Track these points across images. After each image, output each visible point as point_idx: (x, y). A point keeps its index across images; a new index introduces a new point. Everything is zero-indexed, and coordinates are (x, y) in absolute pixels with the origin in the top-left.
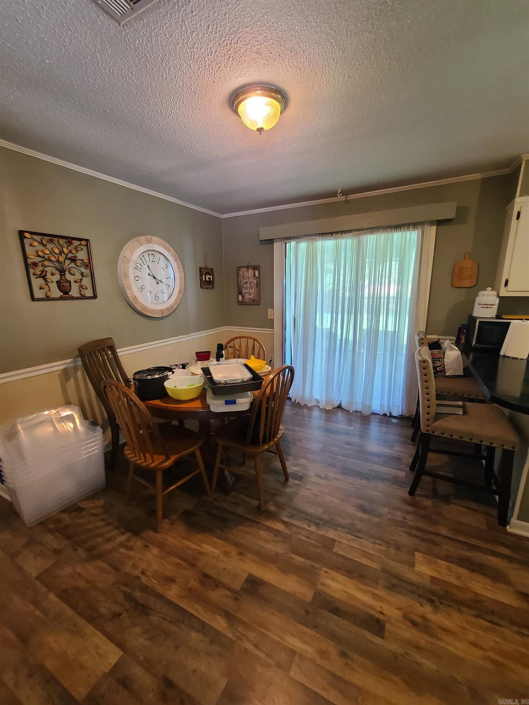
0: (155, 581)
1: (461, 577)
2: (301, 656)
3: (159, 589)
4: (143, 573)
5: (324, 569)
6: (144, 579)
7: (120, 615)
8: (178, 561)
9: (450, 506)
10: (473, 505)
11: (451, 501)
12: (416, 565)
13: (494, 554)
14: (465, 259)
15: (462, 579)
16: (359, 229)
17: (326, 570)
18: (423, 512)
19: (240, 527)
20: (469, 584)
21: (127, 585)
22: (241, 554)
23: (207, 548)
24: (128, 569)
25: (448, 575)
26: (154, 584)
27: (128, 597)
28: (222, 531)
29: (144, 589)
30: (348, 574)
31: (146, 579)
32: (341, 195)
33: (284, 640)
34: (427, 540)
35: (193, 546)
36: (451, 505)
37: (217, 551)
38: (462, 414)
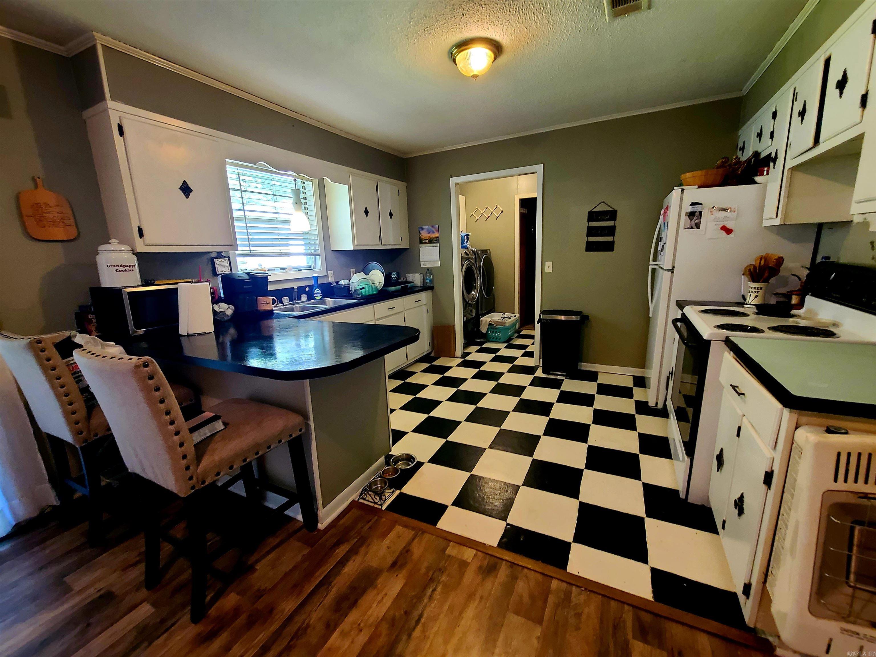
1: (359, 625)
9: (256, 570)
10: (273, 541)
11: (250, 562)
13: (343, 562)
14: (37, 188)
15: (362, 625)
18: (242, 619)
20: (371, 620)
25: (352, 642)
34: (291, 643)
36: (258, 568)
38: (223, 427)
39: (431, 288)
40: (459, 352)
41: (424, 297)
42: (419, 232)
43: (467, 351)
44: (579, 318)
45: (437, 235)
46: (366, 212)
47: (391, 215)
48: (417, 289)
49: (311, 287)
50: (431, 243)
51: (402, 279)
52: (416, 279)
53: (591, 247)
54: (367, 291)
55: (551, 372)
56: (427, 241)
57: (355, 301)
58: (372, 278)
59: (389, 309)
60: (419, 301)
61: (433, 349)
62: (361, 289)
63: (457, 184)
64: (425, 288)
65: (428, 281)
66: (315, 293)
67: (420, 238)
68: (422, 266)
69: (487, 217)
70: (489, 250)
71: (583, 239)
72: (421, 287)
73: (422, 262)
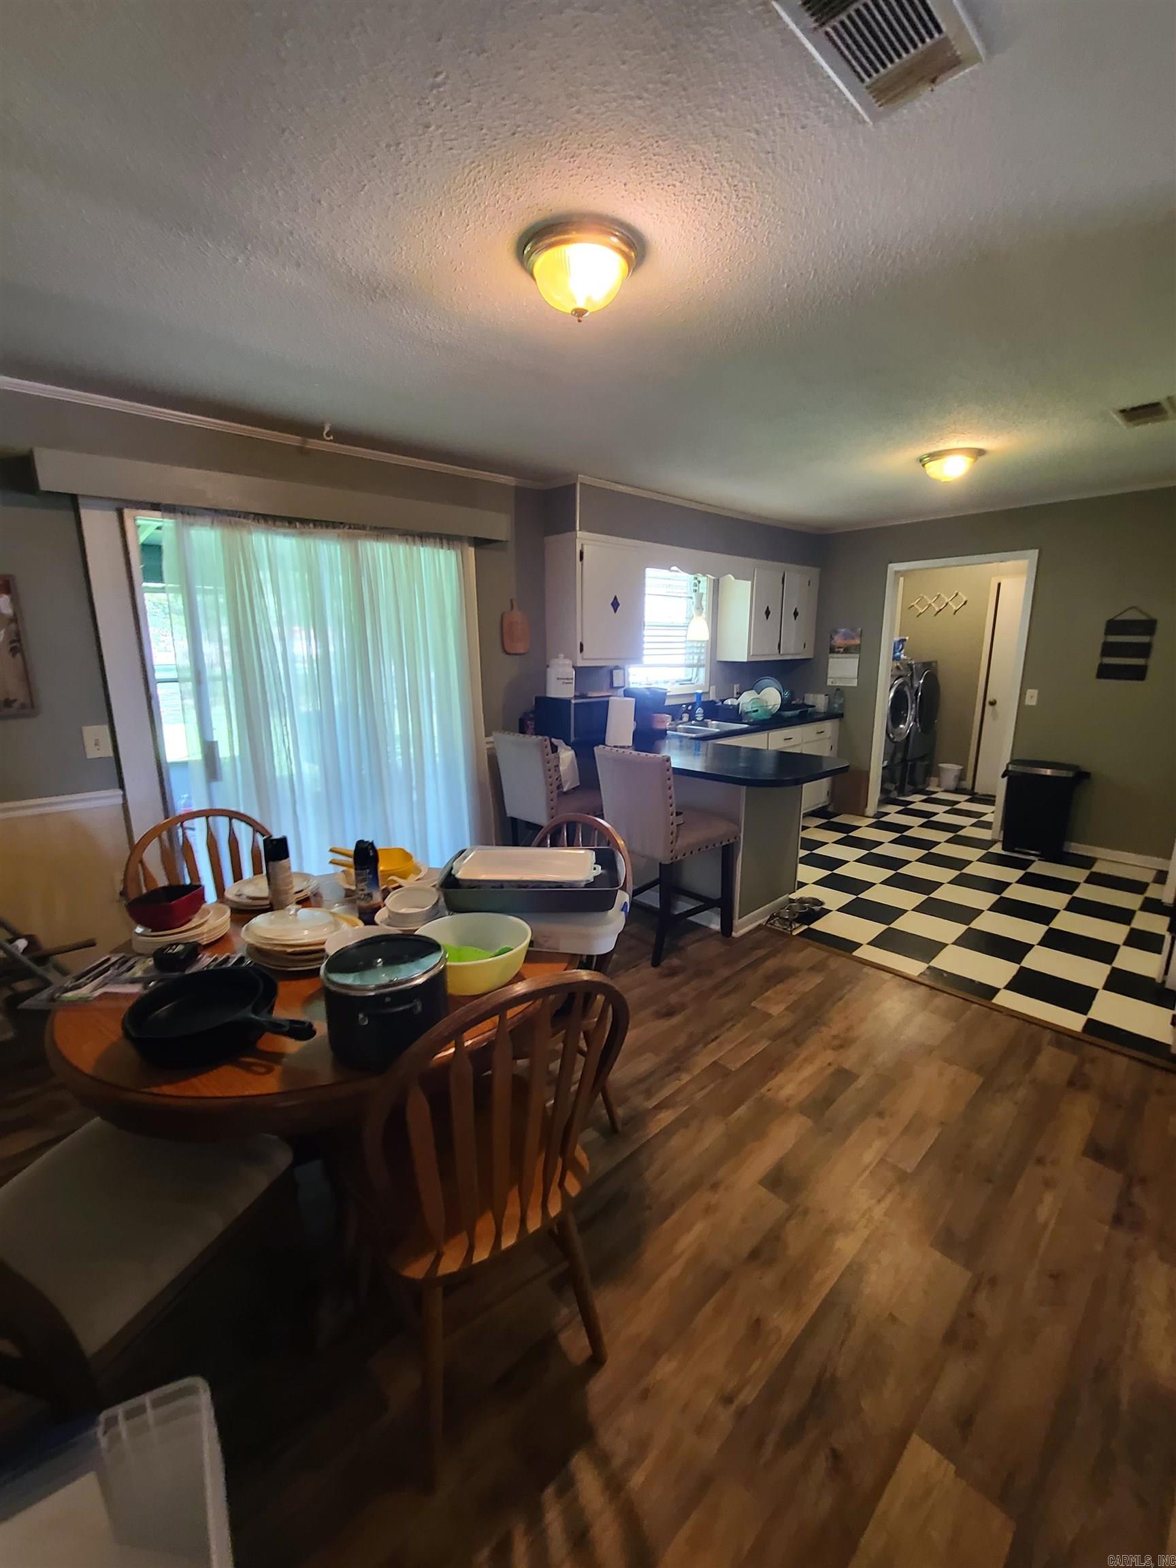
0: (754, 1367)
2: (886, 1155)
3: (777, 1354)
4: (728, 1400)
5: (763, 1090)
6: (748, 1396)
7: (835, 1456)
8: (708, 1308)
12: (770, 1012)
14: (512, 608)
16: (354, 524)
17: (766, 1088)
19: (648, 1175)
21: (759, 1444)
22: (715, 1187)
23: (687, 1242)
24: (711, 1446)
25: (786, 997)
26: (761, 1367)
27: (793, 1433)
28: (650, 1208)
29: (772, 1394)
30: (774, 1072)
31: (745, 1392)
32: (332, 438)
33: (867, 1167)
35: (674, 1271)
37: (699, 1227)
39: (840, 716)
40: (872, 808)
41: (828, 726)
42: (831, 637)
43: (885, 809)
44: (1071, 774)
45: (857, 641)
46: (768, 613)
47: (796, 614)
48: (819, 717)
49: (693, 704)
50: (846, 653)
51: (798, 700)
52: (819, 701)
53: (1105, 672)
54: (761, 715)
55: (1016, 849)
56: (842, 650)
57: (746, 726)
58: (764, 698)
59: (786, 739)
60: (822, 732)
61: (832, 802)
62: (754, 711)
63: (897, 572)
64: (829, 716)
65: (836, 706)
66: (697, 712)
67: (831, 644)
68: (829, 683)
69: (937, 609)
70: (936, 662)
71: (1094, 659)
72: (824, 713)
73: (831, 678)
